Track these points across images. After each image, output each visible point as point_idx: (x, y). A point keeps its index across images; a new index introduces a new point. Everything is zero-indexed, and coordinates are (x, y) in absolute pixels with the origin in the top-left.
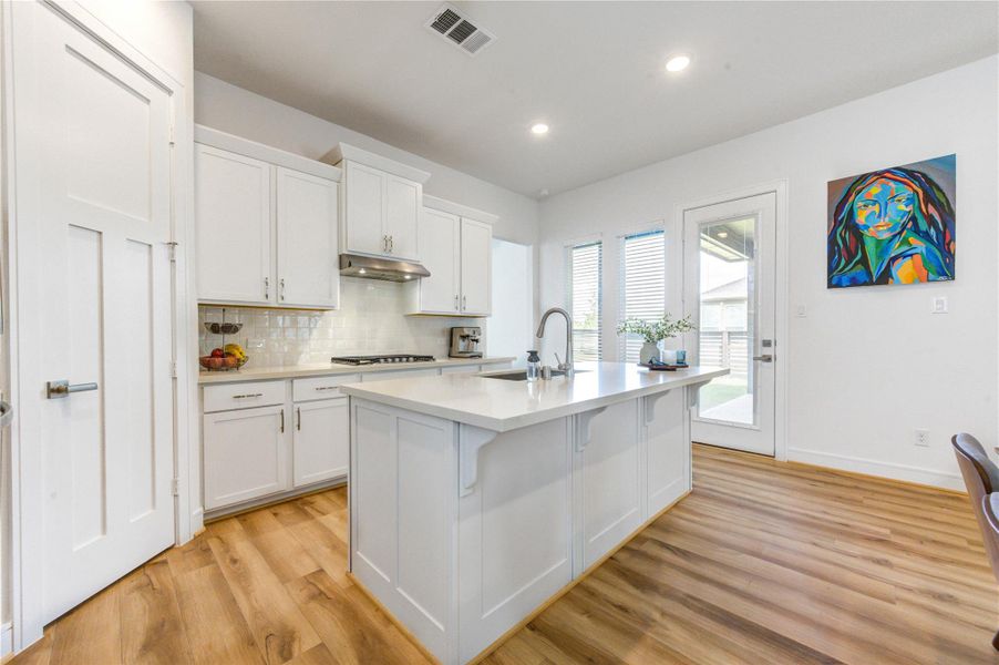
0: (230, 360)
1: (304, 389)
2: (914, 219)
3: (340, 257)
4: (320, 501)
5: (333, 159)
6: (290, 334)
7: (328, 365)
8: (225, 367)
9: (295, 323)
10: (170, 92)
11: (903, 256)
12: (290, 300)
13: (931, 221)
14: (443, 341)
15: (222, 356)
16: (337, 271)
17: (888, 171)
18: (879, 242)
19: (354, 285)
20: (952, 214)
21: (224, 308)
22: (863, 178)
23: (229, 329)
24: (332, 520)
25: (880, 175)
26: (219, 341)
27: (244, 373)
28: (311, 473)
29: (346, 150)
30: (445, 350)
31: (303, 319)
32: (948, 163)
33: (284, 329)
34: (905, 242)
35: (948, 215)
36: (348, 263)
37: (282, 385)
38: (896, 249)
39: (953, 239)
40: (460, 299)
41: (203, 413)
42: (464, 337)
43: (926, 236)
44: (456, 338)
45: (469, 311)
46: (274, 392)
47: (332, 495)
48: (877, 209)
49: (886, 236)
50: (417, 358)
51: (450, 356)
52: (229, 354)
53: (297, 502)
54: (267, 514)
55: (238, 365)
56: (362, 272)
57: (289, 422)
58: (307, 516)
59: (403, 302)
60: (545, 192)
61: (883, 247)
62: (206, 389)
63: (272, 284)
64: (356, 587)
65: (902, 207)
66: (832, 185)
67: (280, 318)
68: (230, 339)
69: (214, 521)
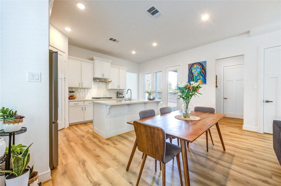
0: (73, 98)
1: (86, 103)
2: (201, 72)
3: (94, 78)
4: (89, 123)
5: (92, 59)
6: (84, 93)
7: (91, 99)
8: (72, 99)
9: (85, 91)
10: (65, 53)
11: (199, 79)
12: (84, 87)
13: (203, 73)
14: (115, 95)
15: (72, 97)
16: (93, 81)
17: (197, 63)
18: (196, 76)
19: (96, 83)
20: (206, 72)
21: (72, 88)
22: (193, 64)
23: (73, 92)
24: (91, 126)
25: (196, 63)
26: (71, 94)
27: (75, 100)
28: (88, 119)
29: (95, 58)
30: (116, 96)
31: (86, 90)
32: (205, 62)
33: (83, 92)
34: (199, 77)
35: (205, 72)
36: (95, 79)
37: (82, 102)
38: (198, 78)
39: (206, 76)
40: (119, 86)
41: (69, 106)
42: (120, 94)
43: (202, 76)
44: (118, 94)
45: (121, 88)
46: (81, 103)
47: (91, 123)
48: (195, 70)
49: (197, 75)
50: (109, 98)
51: (117, 98)
52: (73, 97)
53: (85, 123)
54: (80, 125)
55: (74, 98)
56: (98, 81)
57: (84, 109)
58: (87, 125)
59: (107, 86)
60: (139, 62)
61: (196, 77)
62: (70, 102)
63: (81, 84)
64: (94, 132)
65: (199, 70)
66: (189, 65)
67: (82, 90)
68: (73, 94)
69: (71, 125)
